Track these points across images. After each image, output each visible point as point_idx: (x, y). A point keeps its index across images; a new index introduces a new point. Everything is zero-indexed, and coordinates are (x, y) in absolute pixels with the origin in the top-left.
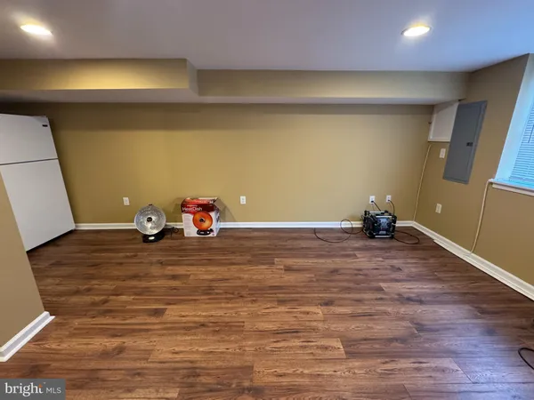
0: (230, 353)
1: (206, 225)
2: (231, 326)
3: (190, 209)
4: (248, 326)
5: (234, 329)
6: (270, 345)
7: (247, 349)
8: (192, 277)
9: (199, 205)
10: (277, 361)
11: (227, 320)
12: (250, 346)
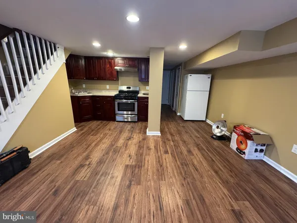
0: (147, 176)
1: (243, 147)
2: (162, 176)
3: (237, 131)
4: (162, 182)
5: (160, 177)
6: (151, 193)
7: (149, 183)
8: (192, 157)
9: (243, 132)
10: (142, 195)
11: (166, 173)
12: (150, 184)
